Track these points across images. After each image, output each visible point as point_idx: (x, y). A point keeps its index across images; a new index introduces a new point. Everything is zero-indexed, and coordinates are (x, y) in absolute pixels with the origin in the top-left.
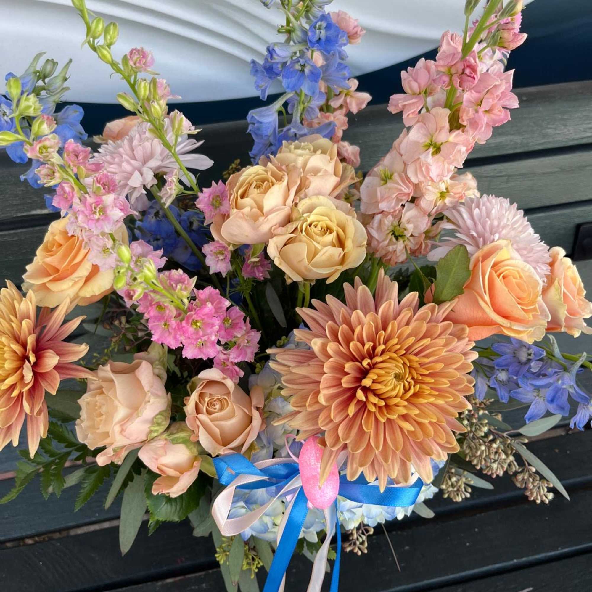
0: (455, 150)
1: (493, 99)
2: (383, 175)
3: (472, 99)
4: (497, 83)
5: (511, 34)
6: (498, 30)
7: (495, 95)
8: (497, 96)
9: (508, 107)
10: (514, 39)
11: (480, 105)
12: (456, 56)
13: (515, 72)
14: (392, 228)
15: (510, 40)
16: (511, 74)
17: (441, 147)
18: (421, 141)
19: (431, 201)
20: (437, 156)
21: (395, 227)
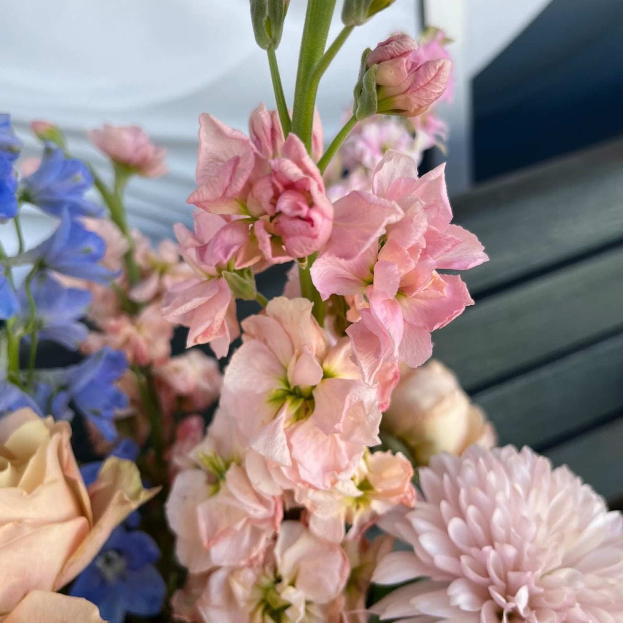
0: (347, 406)
1: (404, 261)
2: (211, 469)
3: (343, 272)
4: (393, 219)
5: (404, 69)
6: (367, 69)
7: (406, 249)
8: (413, 250)
9: (455, 266)
10: (415, 81)
11: (372, 283)
12: (240, 166)
13: (447, 171)
14: (259, 595)
15: (405, 86)
16: (439, 178)
17: (315, 394)
18: (259, 391)
19: (335, 521)
20: (308, 423)
21: (267, 590)
